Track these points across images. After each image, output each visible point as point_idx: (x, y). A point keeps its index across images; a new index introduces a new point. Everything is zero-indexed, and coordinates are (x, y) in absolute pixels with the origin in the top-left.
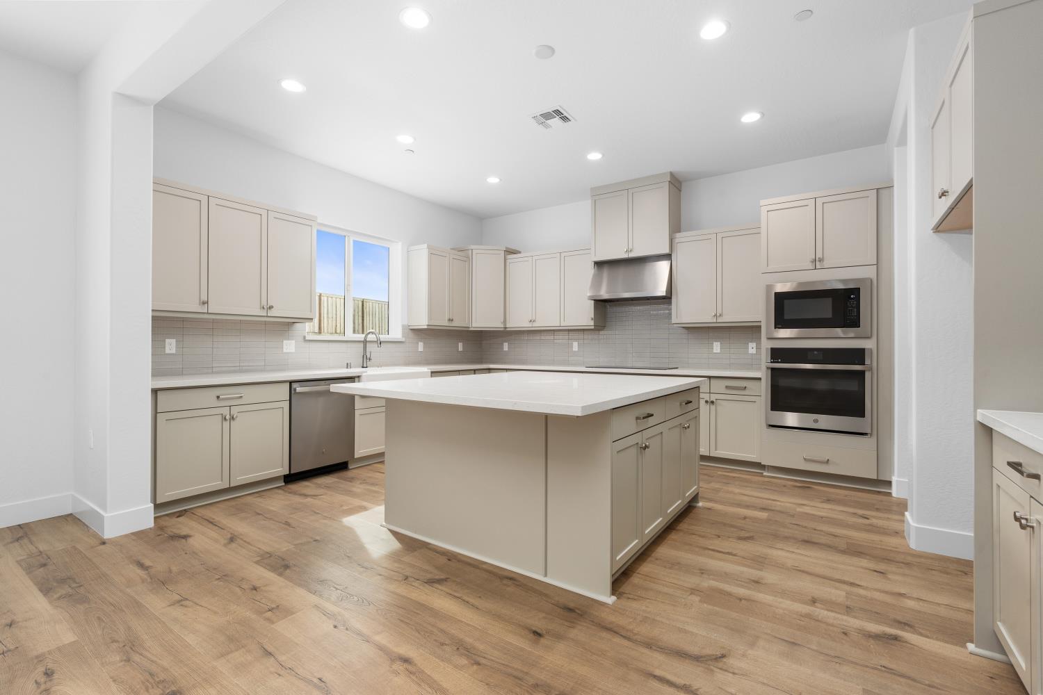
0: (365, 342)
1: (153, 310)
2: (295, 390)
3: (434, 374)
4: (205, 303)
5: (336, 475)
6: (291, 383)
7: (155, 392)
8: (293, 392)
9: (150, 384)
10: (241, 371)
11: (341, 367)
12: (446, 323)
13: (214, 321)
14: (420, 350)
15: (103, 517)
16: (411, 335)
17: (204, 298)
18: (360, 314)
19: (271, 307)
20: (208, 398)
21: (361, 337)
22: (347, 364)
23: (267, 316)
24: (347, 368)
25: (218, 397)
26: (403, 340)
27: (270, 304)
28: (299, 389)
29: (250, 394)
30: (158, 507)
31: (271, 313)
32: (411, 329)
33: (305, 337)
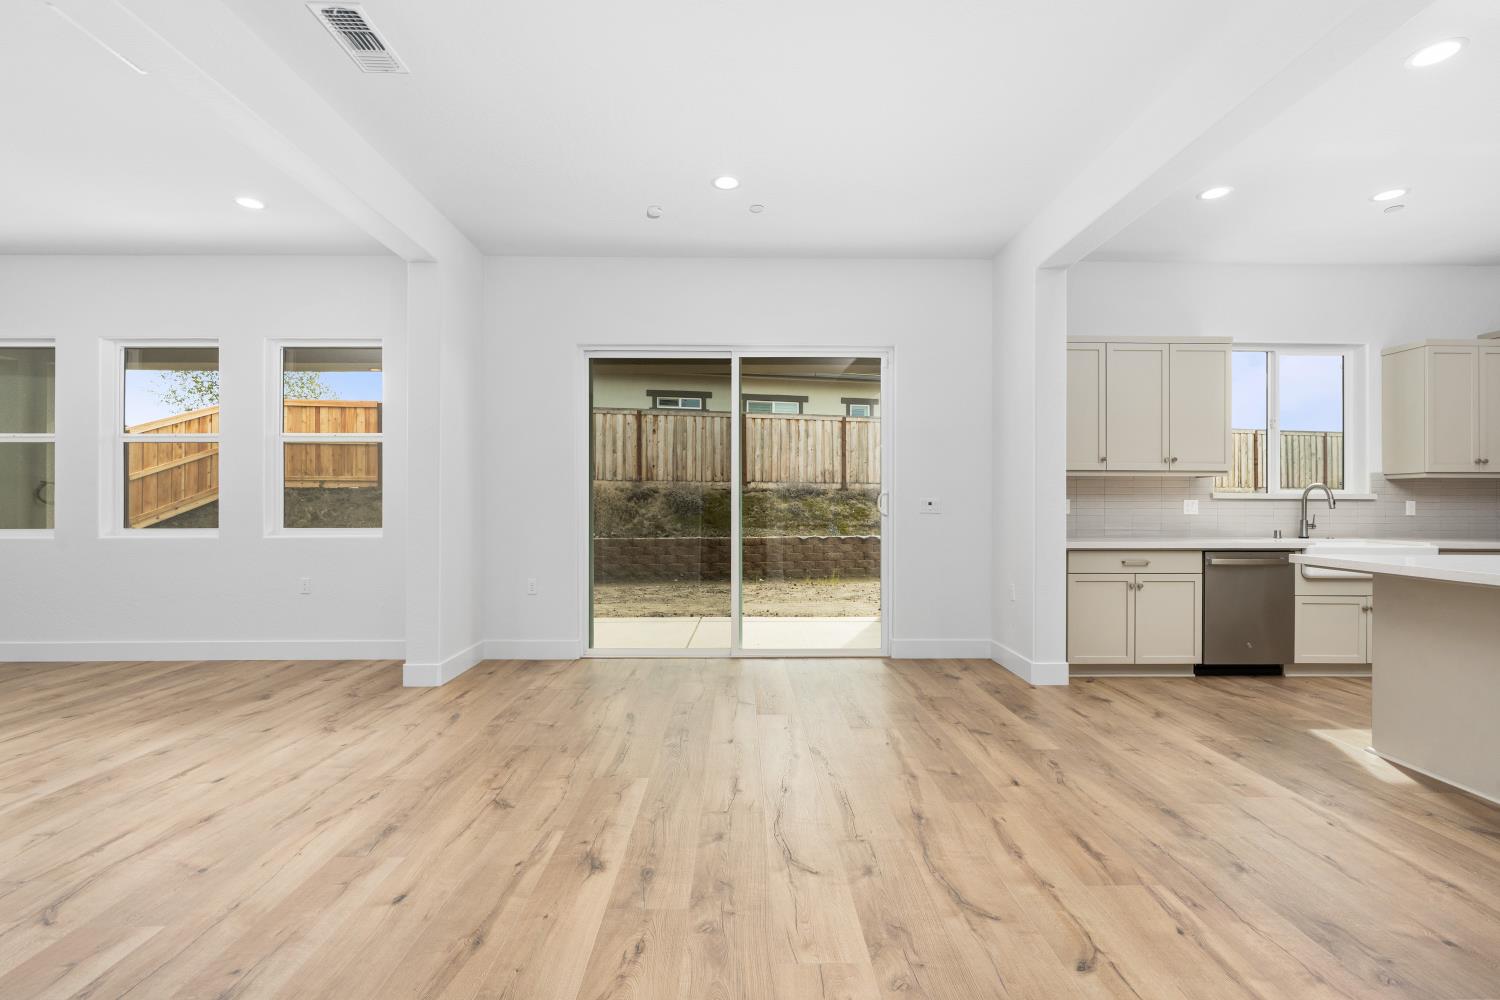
0: (1304, 501)
1: (1068, 471)
2: (1210, 561)
3: (1442, 551)
4: (1104, 460)
5: (1268, 679)
6: (1204, 552)
7: (1069, 551)
8: (1207, 563)
9: (1065, 545)
10: (1134, 536)
11: (1266, 536)
12: (1473, 468)
13: (1105, 479)
14: (1408, 513)
15: (1029, 665)
16: (1390, 489)
17: (1103, 455)
18: (1251, 454)
19: (1174, 460)
20: (1113, 563)
21: (1299, 493)
22: (1276, 532)
23: (1170, 471)
24: (1275, 537)
25: (1123, 562)
26: (1374, 497)
27: (1172, 456)
28: (1215, 561)
29: (1157, 563)
30: (1073, 668)
31: (1174, 467)
32: (1389, 480)
33: (1211, 495)
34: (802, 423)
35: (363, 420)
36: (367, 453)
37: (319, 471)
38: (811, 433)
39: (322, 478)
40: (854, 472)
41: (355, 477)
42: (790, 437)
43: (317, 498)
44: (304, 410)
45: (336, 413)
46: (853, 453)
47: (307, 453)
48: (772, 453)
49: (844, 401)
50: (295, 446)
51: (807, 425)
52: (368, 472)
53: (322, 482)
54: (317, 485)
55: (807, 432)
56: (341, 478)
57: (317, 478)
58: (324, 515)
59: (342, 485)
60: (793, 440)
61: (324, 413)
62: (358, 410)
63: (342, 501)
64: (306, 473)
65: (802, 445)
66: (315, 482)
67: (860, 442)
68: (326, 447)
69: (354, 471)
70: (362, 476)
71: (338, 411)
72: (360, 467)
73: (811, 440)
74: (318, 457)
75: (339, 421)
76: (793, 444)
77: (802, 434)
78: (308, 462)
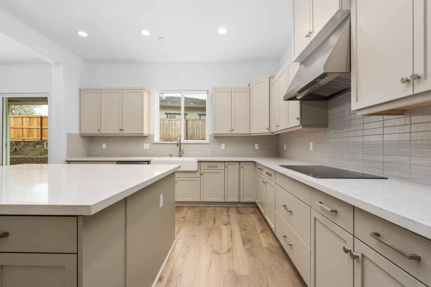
12: (229, 132)
34: (173, 121)
35: (36, 121)
36: (37, 131)
37: (23, 136)
38: (176, 124)
39: (23, 138)
40: (190, 136)
41: (34, 138)
42: (170, 126)
43: (19, 144)
44: (18, 118)
45: (28, 119)
46: (190, 130)
47: (19, 131)
48: (164, 130)
49: (199, 115)
50: (15, 129)
51: (175, 122)
52: (38, 136)
53: (24, 139)
54: (22, 140)
55: (175, 124)
56: (29, 138)
57: (22, 138)
58: (19, 149)
59: (30, 140)
60: (171, 126)
61: (24, 119)
62: (35, 118)
63: (26, 145)
64: (19, 137)
65: (173, 128)
66: (22, 139)
67: (192, 127)
68: (25, 129)
69: (34, 136)
70: (36, 137)
71: (29, 118)
72: (35, 135)
73: (176, 127)
74: (23, 132)
75: (29, 121)
76: (171, 128)
77: (174, 124)
78: (20, 133)
